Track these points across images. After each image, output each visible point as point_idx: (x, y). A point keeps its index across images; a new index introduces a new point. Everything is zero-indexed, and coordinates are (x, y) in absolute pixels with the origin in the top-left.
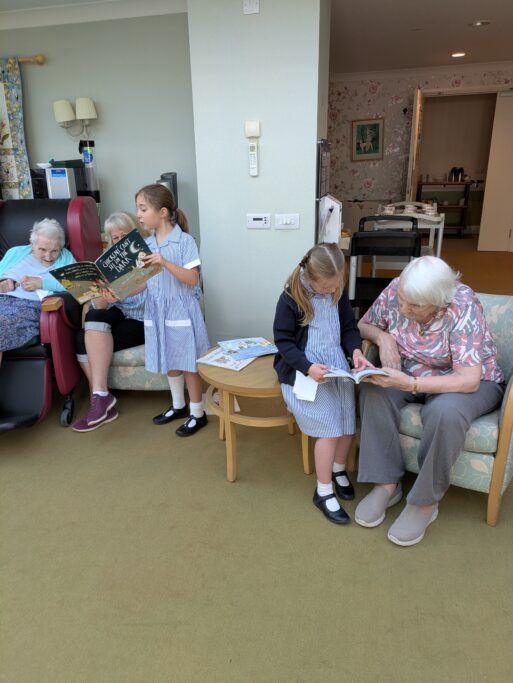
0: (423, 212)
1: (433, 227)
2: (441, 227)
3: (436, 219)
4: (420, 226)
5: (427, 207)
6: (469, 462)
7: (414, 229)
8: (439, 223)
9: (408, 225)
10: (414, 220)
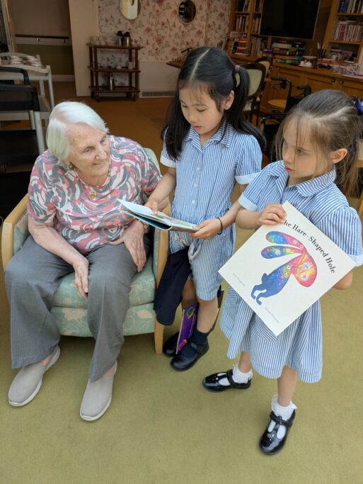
0: (30, 64)
1: (41, 79)
2: (50, 78)
3: (44, 71)
4: (31, 77)
5: (31, 59)
6: (136, 314)
7: (26, 81)
8: (47, 74)
9: (20, 77)
10: (23, 71)
